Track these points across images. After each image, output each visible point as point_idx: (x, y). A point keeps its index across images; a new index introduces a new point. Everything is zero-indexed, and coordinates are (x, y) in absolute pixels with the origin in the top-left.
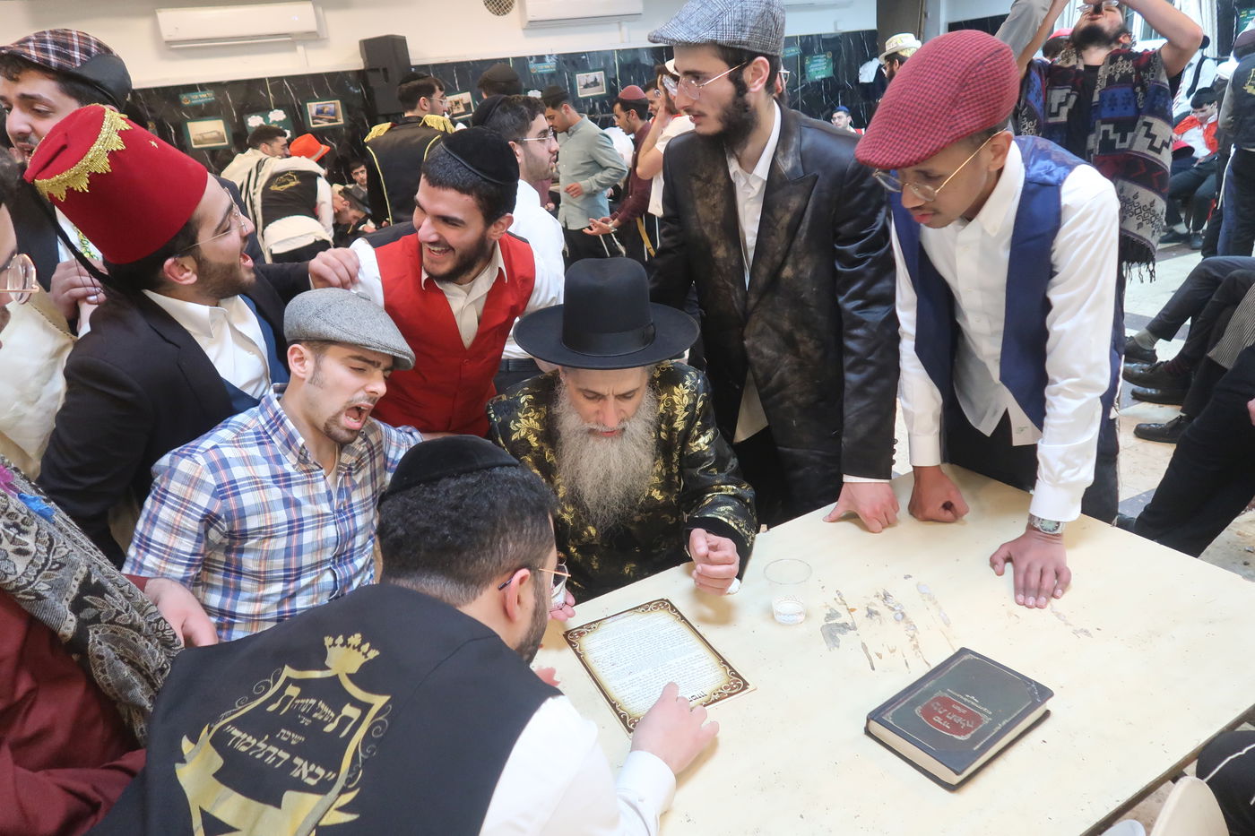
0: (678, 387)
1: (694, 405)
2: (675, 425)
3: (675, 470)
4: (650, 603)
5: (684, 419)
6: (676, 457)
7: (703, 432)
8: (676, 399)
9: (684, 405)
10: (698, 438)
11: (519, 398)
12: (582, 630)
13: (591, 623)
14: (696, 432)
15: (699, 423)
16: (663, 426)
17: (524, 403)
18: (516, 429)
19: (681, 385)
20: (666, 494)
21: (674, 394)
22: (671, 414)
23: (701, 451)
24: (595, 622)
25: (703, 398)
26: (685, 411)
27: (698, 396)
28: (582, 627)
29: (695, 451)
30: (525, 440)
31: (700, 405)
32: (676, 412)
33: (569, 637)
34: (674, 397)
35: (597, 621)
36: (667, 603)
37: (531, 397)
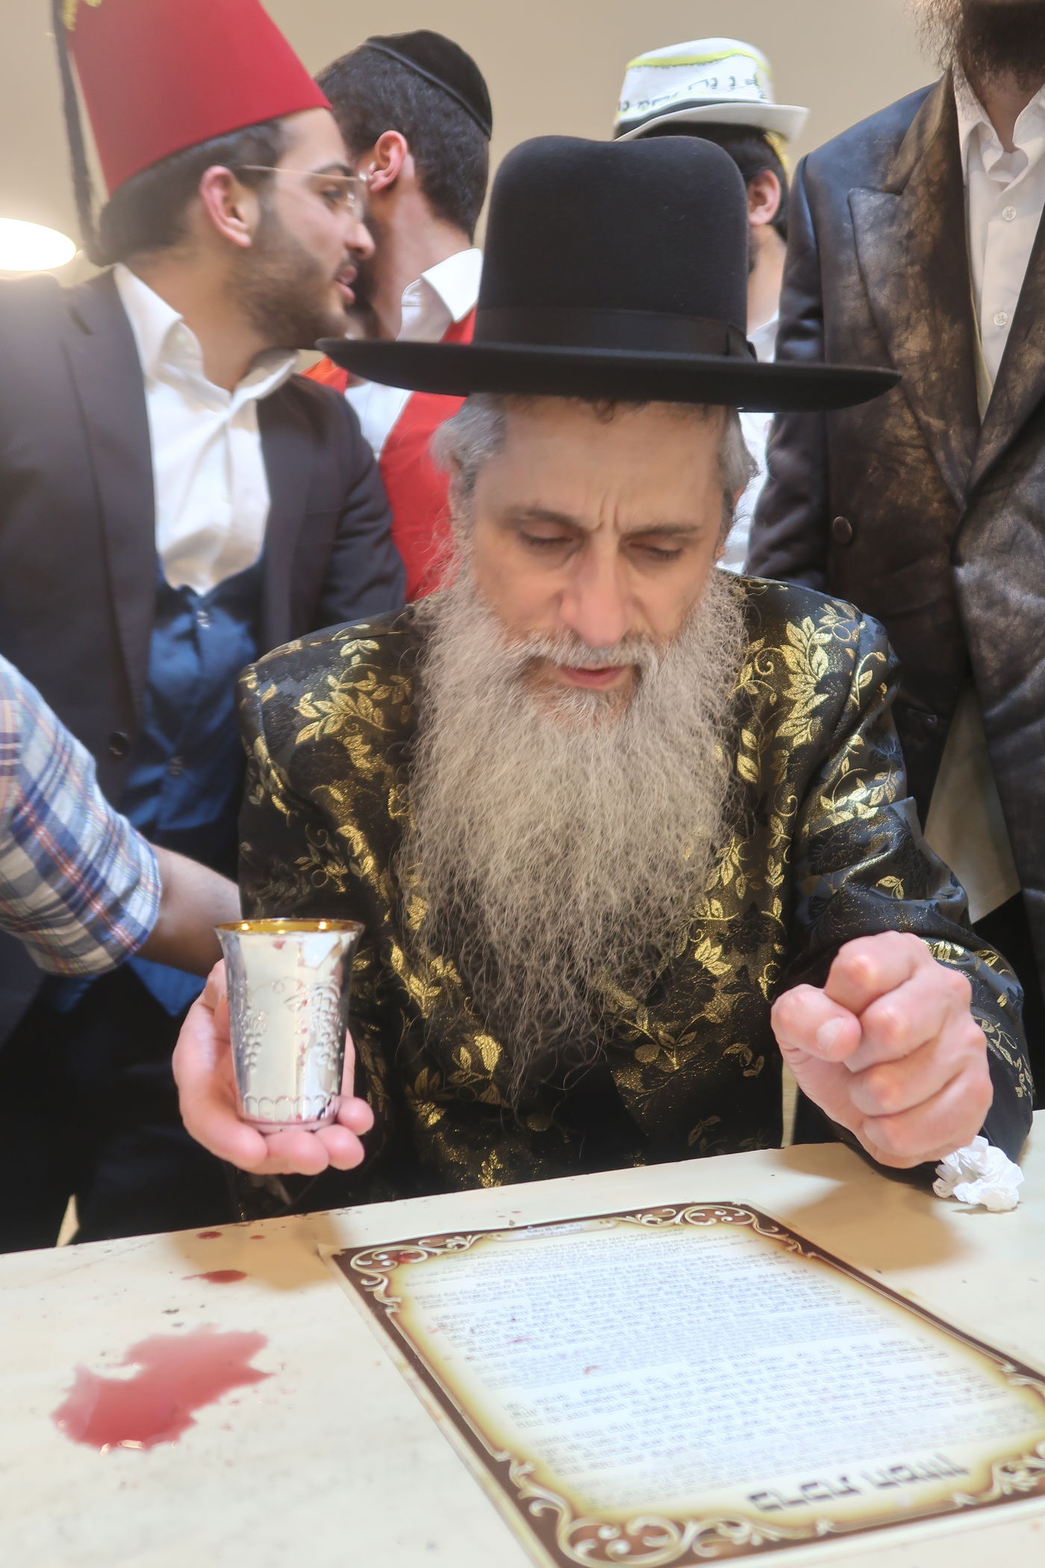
0: (798, 625)
1: (849, 682)
2: (784, 729)
3: (776, 878)
4: (679, 1208)
5: (814, 714)
6: (780, 832)
7: (867, 769)
8: (790, 656)
9: (814, 675)
10: (846, 785)
11: (339, 645)
12: (412, 1249)
13: (452, 1235)
14: (845, 765)
15: (856, 739)
16: (747, 737)
17: (349, 658)
18: (313, 714)
19: (807, 621)
20: (739, 959)
21: (788, 643)
22: (773, 699)
23: (856, 823)
24: (464, 1235)
25: (871, 664)
26: (819, 690)
27: (858, 657)
28: (414, 1242)
29: (836, 823)
30: (331, 748)
31: (863, 679)
32: (788, 694)
33: (355, 1262)
34: (787, 652)
35: (473, 1233)
36: (742, 1213)
37: (372, 644)
